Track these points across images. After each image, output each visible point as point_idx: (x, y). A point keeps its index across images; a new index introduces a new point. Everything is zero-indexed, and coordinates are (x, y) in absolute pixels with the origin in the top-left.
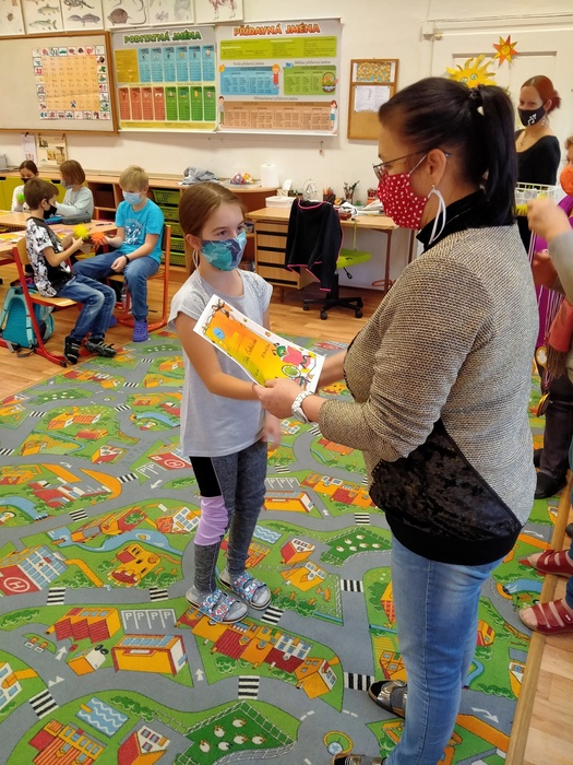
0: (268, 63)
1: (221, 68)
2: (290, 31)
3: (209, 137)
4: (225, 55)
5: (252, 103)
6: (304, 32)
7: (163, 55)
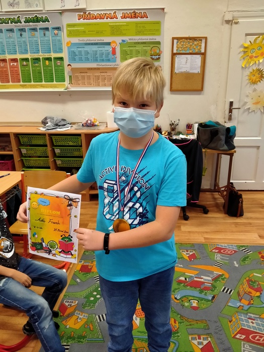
0: (107, 39)
1: (68, 43)
2: (124, 17)
3: (60, 94)
4: (70, 34)
5: (95, 69)
6: (135, 17)
7: (16, 34)
